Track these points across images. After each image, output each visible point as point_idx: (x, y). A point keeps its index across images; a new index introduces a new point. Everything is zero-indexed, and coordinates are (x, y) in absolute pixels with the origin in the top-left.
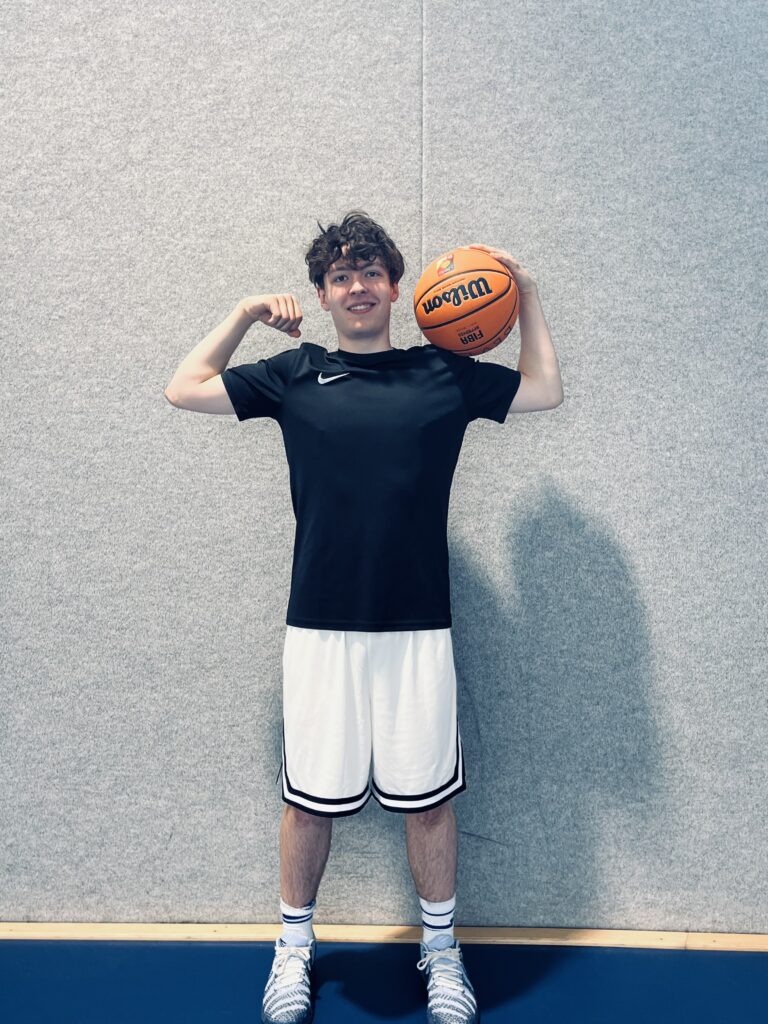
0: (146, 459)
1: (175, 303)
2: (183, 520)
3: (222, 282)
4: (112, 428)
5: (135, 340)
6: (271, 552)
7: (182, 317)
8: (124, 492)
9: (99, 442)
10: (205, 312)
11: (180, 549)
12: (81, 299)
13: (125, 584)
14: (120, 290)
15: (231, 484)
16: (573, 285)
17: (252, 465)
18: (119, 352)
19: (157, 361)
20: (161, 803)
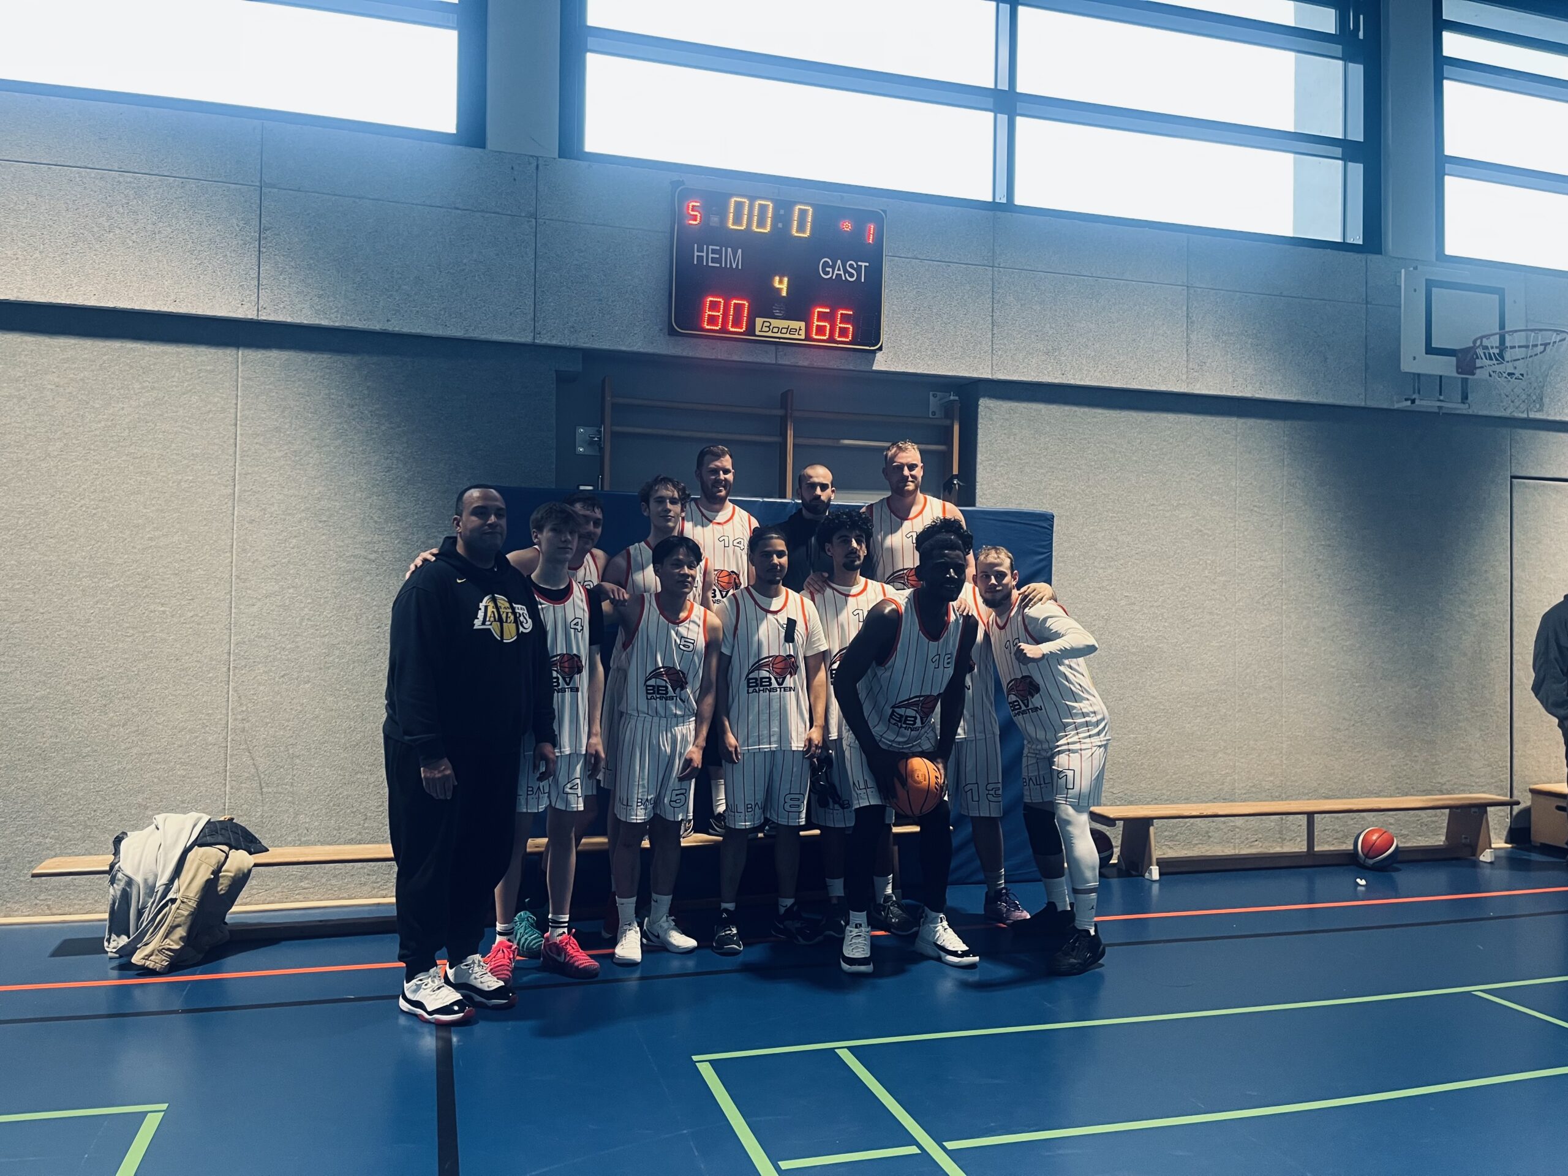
0: (48, 629)
1: (73, 537)
2: (71, 666)
3: (105, 527)
4: (26, 610)
5: (46, 558)
6: (129, 685)
7: (77, 546)
8: (32, 649)
9: (17, 617)
10: (93, 543)
11: (68, 684)
12: (10, 533)
13: (29, 705)
14: (37, 529)
15: (104, 644)
16: (324, 537)
17: (119, 633)
18: (34, 565)
19: (59, 571)
20: (47, 840)
